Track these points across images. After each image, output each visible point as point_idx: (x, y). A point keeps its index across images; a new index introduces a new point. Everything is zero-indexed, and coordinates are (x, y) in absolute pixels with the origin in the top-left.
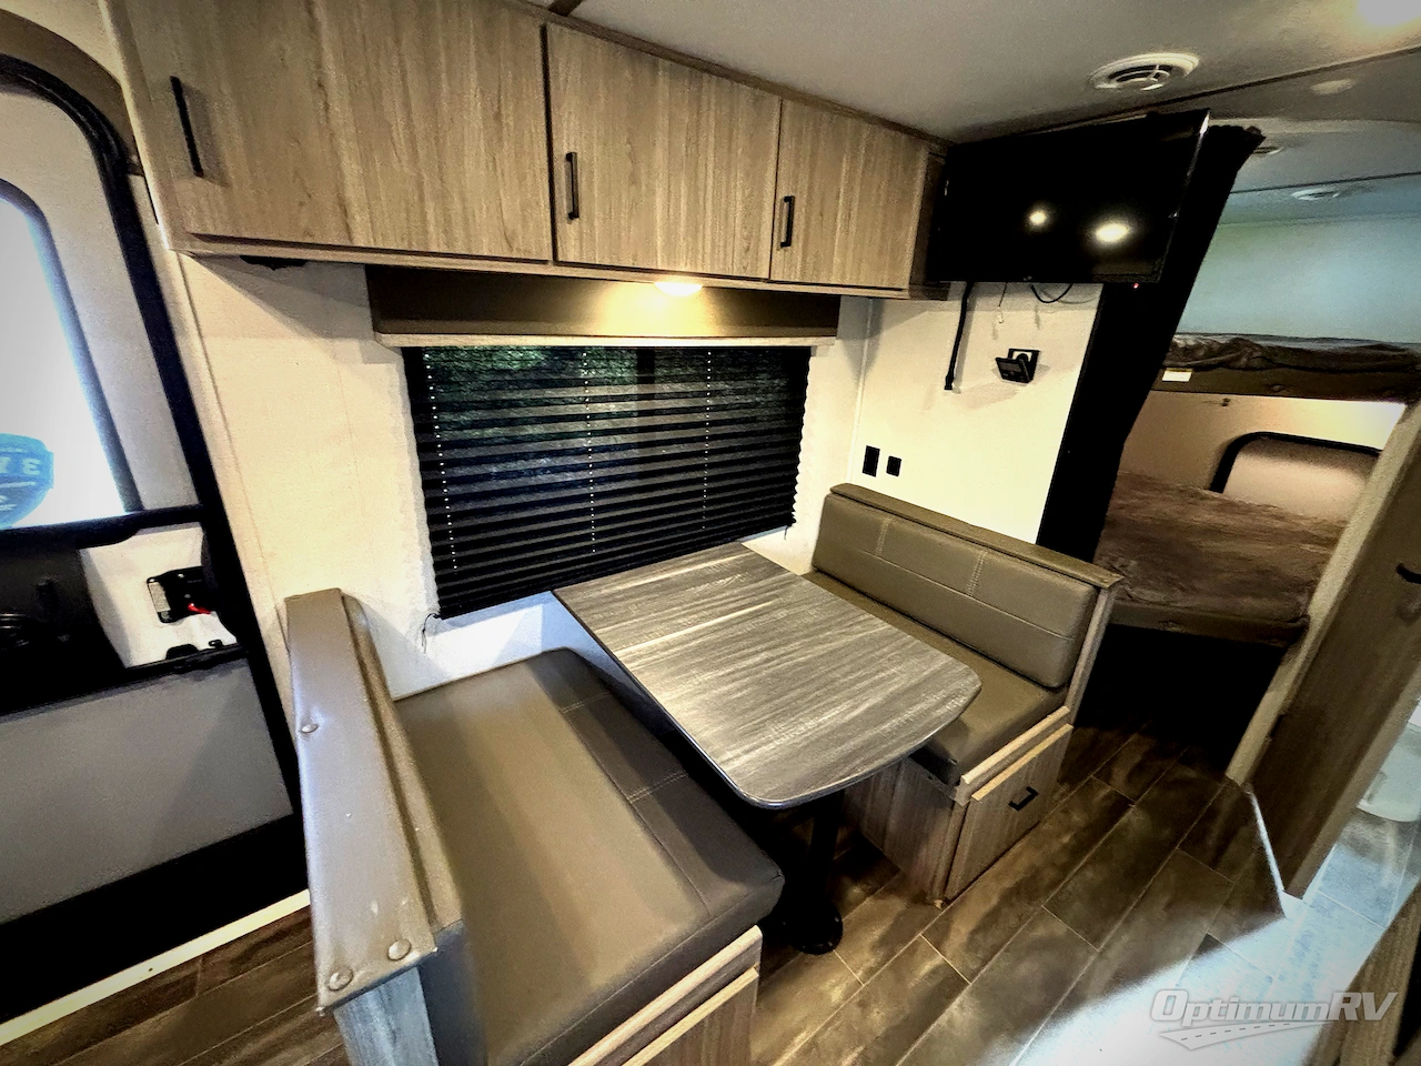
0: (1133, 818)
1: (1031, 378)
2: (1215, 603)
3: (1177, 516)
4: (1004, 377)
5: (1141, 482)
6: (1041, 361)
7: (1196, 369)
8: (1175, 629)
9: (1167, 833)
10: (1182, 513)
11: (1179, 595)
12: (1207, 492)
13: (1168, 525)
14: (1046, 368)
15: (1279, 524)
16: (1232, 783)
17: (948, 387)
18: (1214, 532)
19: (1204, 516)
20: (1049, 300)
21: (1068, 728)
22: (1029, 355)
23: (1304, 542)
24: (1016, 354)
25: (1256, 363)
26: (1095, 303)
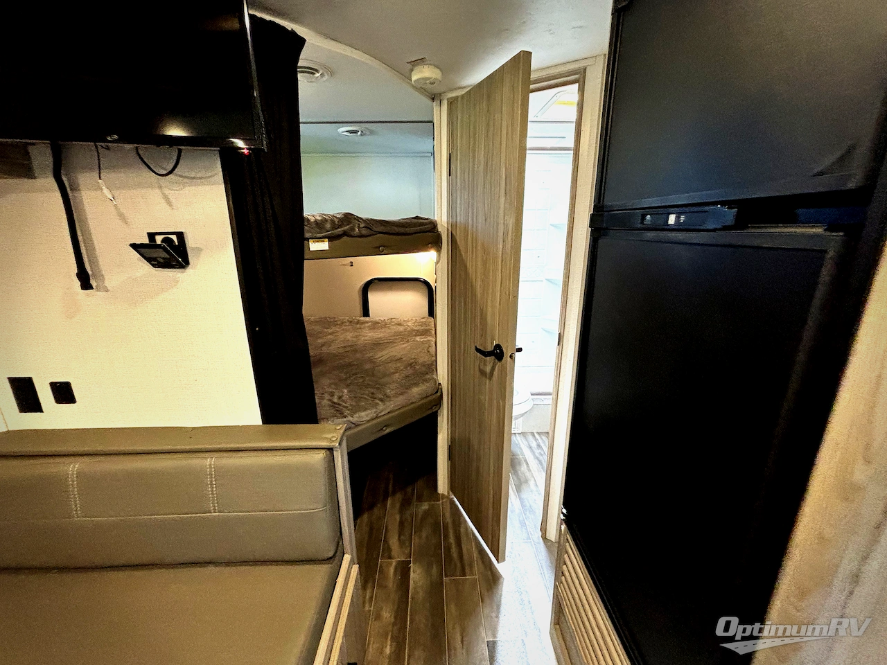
0: (416, 575)
1: (187, 263)
2: (401, 400)
3: (354, 339)
4: (154, 266)
5: (327, 322)
6: (190, 243)
7: (331, 239)
8: (388, 430)
9: (435, 570)
10: (356, 337)
11: (381, 406)
12: (362, 318)
13: (353, 349)
14: (199, 250)
15: (401, 329)
16: (443, 495)
17: (86, 285)
18: (377, 345)
19: (369, 335)
20: (165, 172)
21: (356, 568)
22: (174, 237)
23: (416, 335)
24: (159, 239)
25: (364, 232)
26: (220, 176)
